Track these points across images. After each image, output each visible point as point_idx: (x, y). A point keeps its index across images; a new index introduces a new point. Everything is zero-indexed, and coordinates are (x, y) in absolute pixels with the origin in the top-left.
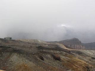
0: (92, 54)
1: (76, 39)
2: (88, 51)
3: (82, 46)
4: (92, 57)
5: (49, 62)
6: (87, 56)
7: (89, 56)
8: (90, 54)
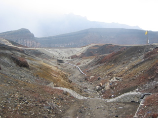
0: (57, 54)
1: (25, 29)
2: (50, 49)
3: (35, 43)
4: (58, 60)
5: (12, 72)
6: (50, 58)
7: (53, 59)
8: (54, 54)
